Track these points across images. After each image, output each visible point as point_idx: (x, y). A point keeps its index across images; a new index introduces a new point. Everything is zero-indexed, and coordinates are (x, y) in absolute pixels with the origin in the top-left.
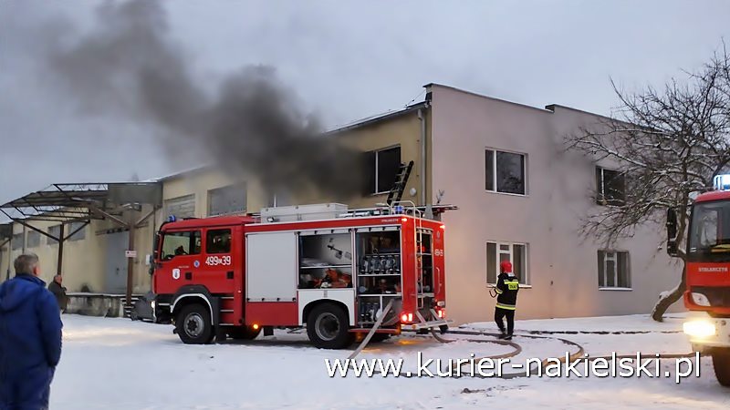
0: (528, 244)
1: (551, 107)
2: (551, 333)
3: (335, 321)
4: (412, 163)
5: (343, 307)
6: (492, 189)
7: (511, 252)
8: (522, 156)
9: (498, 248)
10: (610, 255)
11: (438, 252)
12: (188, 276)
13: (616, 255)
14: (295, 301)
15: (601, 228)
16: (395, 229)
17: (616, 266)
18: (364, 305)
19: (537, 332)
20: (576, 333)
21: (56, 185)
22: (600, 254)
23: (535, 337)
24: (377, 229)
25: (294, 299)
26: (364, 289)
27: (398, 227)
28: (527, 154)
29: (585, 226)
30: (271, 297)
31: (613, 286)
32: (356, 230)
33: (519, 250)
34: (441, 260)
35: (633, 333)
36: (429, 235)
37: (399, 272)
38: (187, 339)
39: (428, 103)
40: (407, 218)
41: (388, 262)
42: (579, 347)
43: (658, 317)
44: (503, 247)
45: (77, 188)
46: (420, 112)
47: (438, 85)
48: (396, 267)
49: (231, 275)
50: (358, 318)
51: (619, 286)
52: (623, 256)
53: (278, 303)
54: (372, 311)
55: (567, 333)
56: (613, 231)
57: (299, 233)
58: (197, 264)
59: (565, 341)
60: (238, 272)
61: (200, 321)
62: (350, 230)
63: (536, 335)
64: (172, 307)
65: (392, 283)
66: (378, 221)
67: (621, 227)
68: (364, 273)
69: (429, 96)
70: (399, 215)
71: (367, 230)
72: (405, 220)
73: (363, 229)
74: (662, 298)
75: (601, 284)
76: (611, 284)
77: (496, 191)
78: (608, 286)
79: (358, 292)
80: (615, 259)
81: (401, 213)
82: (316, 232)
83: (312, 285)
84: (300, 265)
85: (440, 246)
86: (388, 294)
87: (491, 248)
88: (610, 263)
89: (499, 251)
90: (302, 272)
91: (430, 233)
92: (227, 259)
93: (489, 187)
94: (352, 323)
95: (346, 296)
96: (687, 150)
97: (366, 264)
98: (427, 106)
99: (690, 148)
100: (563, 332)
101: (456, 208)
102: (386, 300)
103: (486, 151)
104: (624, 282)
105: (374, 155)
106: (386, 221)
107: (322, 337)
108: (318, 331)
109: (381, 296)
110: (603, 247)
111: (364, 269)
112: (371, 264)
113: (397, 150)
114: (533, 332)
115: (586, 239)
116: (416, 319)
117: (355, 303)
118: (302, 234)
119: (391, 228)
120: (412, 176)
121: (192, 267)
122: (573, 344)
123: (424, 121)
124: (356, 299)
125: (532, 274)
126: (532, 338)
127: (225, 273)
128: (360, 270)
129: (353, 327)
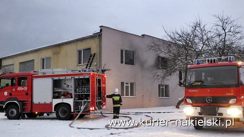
0: (135, 82)
1: (143, 35)
2: (142, 113)
3: (66, 110)
4: (95, 54)
5: (69, 105)
7: (129, 85)
8: (133, 52)
9: (125, 83)
10: (163, 86)
11: (103, 85)
12: (11, 94)
14: (51, 103)
15: (159, 77)
16: (88, 77)
17: (164, 90)
18: (77, 104)
19: (138, 113)
20: (150, 113)
22: (159, 86)
24: (81, 77)
25: (51, 102)
26: (77, 99)
27: (89, 76)
28: (135, 51)
29: (154, 76)
30: (42, 102)
31: (163, 96)
32: (74, 77)
33: (132, 84)
34: (104, 88)
35: (169, 112)
36: (100, 79)
37: (89, 93)
38: (10, 118)
41: (86, 89)
42: (151, 117)
43: (177, 107)
44: (127, 84)
46: (98, 36)
47: (104, 27)
48: (88, 91)
49: (27, 94)
50: (74, 109)
51: (165, 97)
52: (167, 86)
53: (45, 104)
54: (80, 106)
56: (163, 78)
57: (53, 78)
58: (14, 90)
59: (146, 116)
60: (30, 93)
61: (15, 111)
62: (72, 77)
63: (137, 114)
64: (4, 106)
65: (87, 96)
66: (82, 74)
67: (166, 77)
68: (77, 93)
69: (101, 30)
70: (89, 72)
72: (92, 74)
73: (77, 77)
74: (179, 101)
75: (159, 96)
77: (124, 64)
79: (75, 100)
82: (59, 78)
83: (58, 97)
84: (53, 90)
85: (104, 83)
86: (85, 100)
87: (122, 84)
89: (125, 85)
90: (54, 93)
92: (26, 88)
93: (122, 62)
94: (72, 111)
95: (70, 101)
96: (187, 51)
97: (78, 90)
98: (100, 34)
99: (188, 50)
100: (146, 113)
101: (110, 70)
102: (85, 102)
103: (121, 50)
104: (167, 95)
105: (81, 51)
106: (85, 74)
107: (61, 116)
108: (60, 114)
109: (83, 101)
110: (160, 83)
111: (77, 91)
112: (79, 90)
113: (89, 49)
114: (136, 113)
115: (154, 81)
116: (95, 109)
117: (73, 104)
118: (54, 79)
119: (87, 77)
120: (95, 58)
121: (12, 91)
122: (149, 117)
123: (99, 39)
124: (74, 102)
125: (136, 93)
126: (136, 115)
127: (25, 93)
128: (75, 92)
129: (73, 112)
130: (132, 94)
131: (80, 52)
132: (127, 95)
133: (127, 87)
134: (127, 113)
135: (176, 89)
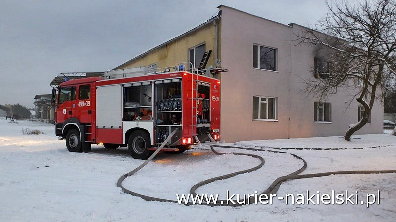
0: (277, 98)
1: (291, 24)
2: (287, 149)
3: (144, 142)
4: (211, 51)
5: (147, 133)
6: (257, 67)
7: (267, 102)
8: (275, 50)
9: (260, 99)
10: (321, 104)
11: (214, 98)
12: (70, 113)
13: (323, 105)
15: (318, 88)
16: (178, 81)
17: (323, 111)
18: (161, 132)
19: (278, 148)
20: (302, 149)
21: (62, 73)
22: (316, 104)
23: (276, 152)
24: (167, 81)
25: (120, 127)
26: (160, 121)
27: (180, 79)
28: (277, 49)
29: (309, 87)
30: (108, 126)
31: (322, 121)
32: (155, 82)
33: (272, 101)
34: (218, 104)
35: (337, 149)
36: (208, 88)
37: (181, 110)
38: (71, 149)
39: (219, 16)
40: (187, 73)
41: (175, 103)
42: (304, 161)
43: (347, 138)
44: (263, 99)
45: (72, 75)
46: (216, 22)
47: (225, 7)
48: (179, 106)
49: (90, 112)
50: (156, 140)
51: (325, 121)
52: (327, 106)
53: (112, 129)
54: (165, 136)
55: (296, 149)
56: (325, 90)
57: (123, 85)
58: (74, 106)
59: (295, 156)
60: (92, 111)
61: (76, 138)
62: (151, 82)
63: (277, 150)
64: (63, 131)
65: (178, 118)
66: (168, 76)
67: (329, 88)
68: (160, 111)
69: (220, 13)
70: (181, 71)
71: (161, 82)
72: (185, 74)
73: (159, 82)
74: (350, 128)
75: (316, 120)
76: (320, 120)
77: (259, 68)
78: (319, 121)
79: (156, 123)
80: (323, 107)
81: (182, 70)
82: (132, 84)
84: (124, 105)
85: (218, 94)
86: (175, 125)
87: (256, 99)
88: (321, 109)
89: (260, 101)
91: (208, 85)
92: (88, 103)
93: (255, 65)
94: (152, 144)
95: (148, 126)
96: (373, 39)
97: (162, 105)
98: (218, 18)
99: (375, 38)
100: (294, 149)
101: (226, 70)
102: (173, 128)
103: (254, 46)
104: (327, 118)
105: (194, 49)
106: (173, 75)
107: (136, 152)
108: (134, 148)
109: (170, 126)
110: (317, 100)
111: (161, 108)
112: (164, 105)
113: (203, 46)
114: (276, 148)
115: (309, 95)
116: (194, 141)
117: (154, 130)
118: (125, 86)
119: (176, 80)
120: (211, 59)
121: (72, 108)
122: (300, 158)
123: (217, 27)
124: (155, 128)
125: (278, 114)
126: (275, 152)
127: (87, 111)
128: (158, 108)
129: (152, 146)
130: (271, 116)
131: (191, 52)
132: (263, 117)
133: (263, 105)
134: (260, 148)
135: (349, 108)
